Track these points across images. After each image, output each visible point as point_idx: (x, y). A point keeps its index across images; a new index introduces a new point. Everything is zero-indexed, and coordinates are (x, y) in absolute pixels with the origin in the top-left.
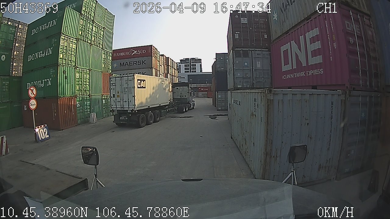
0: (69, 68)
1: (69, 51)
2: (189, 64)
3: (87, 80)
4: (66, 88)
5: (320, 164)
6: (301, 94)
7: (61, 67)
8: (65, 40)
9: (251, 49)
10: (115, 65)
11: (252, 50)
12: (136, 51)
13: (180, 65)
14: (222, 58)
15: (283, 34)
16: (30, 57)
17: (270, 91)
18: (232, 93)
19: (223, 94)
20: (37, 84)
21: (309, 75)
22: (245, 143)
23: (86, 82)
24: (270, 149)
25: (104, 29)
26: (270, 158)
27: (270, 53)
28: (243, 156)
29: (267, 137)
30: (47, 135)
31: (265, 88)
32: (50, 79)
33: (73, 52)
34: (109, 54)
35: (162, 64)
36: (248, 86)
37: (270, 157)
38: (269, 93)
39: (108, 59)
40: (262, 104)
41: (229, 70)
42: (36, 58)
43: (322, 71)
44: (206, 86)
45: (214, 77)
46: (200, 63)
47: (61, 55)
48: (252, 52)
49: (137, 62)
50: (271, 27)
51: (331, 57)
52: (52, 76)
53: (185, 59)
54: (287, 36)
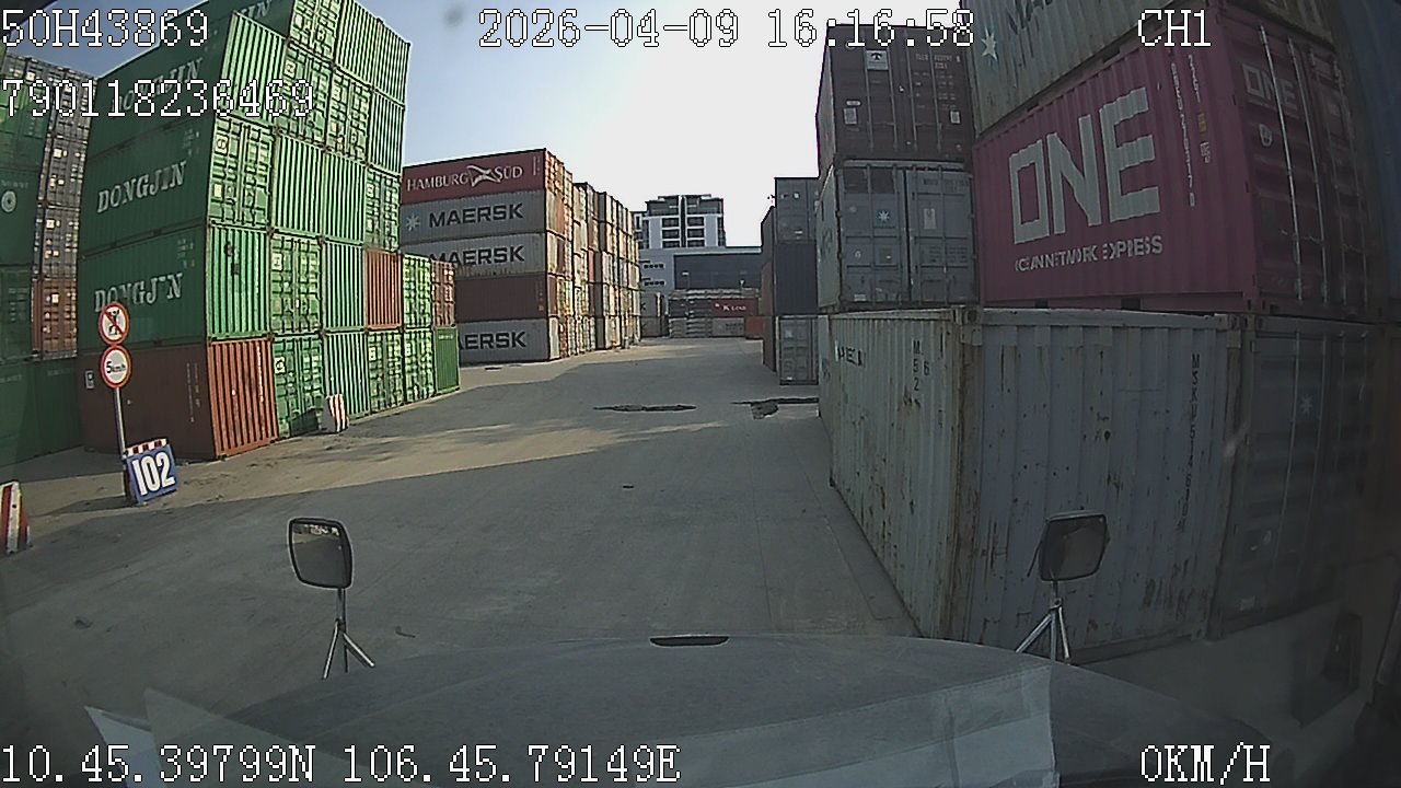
0: (247, 232)
1: (245, 171)
2: (679, 216)
3: (311, 276)
4: (237, 306)
5: (1152, 581)
6: (1084, 327)
7: (217, 231)
8: (230, 135)
9: (901, 164)
10: (413, 222)
11: (908, 168)
12: (486, 169)
13: (647, 222)
14: (797, 196)
15: (1019, 109)
16: (105, 196)
17: (973, 316)
18: (834, 322)
19: (801, 325)
20: (132, 293)
21: (1112, 257)
22: (880, 502)
23: (308, 282)
24: (970, 526)
25: (371, 93)
26: (971, 557)
27: (971, 176)
28: (875, 548)
29: (960, 483)
30: (168, 477)
31: (955, 303)
32: (179, 275)
33: (261, 175)
34: (389, 182)
35: (581, 218)
36: (893, 297)
37: (969, 554)
38: (966, 321)
39: (388, 200)
40: (944, 360)
41: (824, 237)
42: (125, 201)
43: (1158, 244)
44: (740, 294)
45: (770, 264)
46: (718, 212)
47: (218, 188)
48: (905, 173)
49: (492, 210)
50: (973, 86)
51: (1192, 194)
52: (185, 263)
53: (662, 200)
54: (1032, 116)
